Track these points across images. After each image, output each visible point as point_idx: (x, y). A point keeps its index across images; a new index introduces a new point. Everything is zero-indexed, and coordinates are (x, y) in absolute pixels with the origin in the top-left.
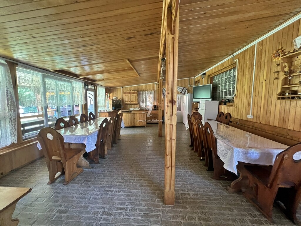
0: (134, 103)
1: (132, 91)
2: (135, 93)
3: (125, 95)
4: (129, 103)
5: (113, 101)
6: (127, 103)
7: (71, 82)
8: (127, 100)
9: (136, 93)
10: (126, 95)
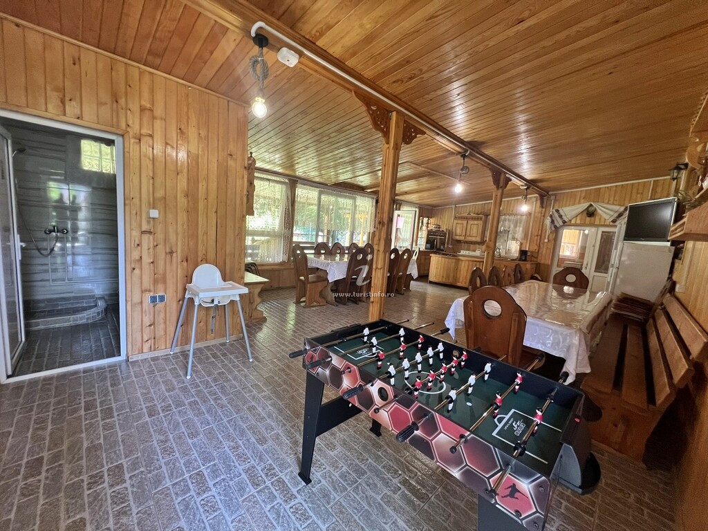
0: (474, 239)
1: (472, 215)
2: (477, 219)
3: (456, 221)
4: (462, 238)
5: (430, 233)
6: (458, 238)
7: (355, 199)
8: (459, 231)
9: (481, 219)
10: (460, 222)
